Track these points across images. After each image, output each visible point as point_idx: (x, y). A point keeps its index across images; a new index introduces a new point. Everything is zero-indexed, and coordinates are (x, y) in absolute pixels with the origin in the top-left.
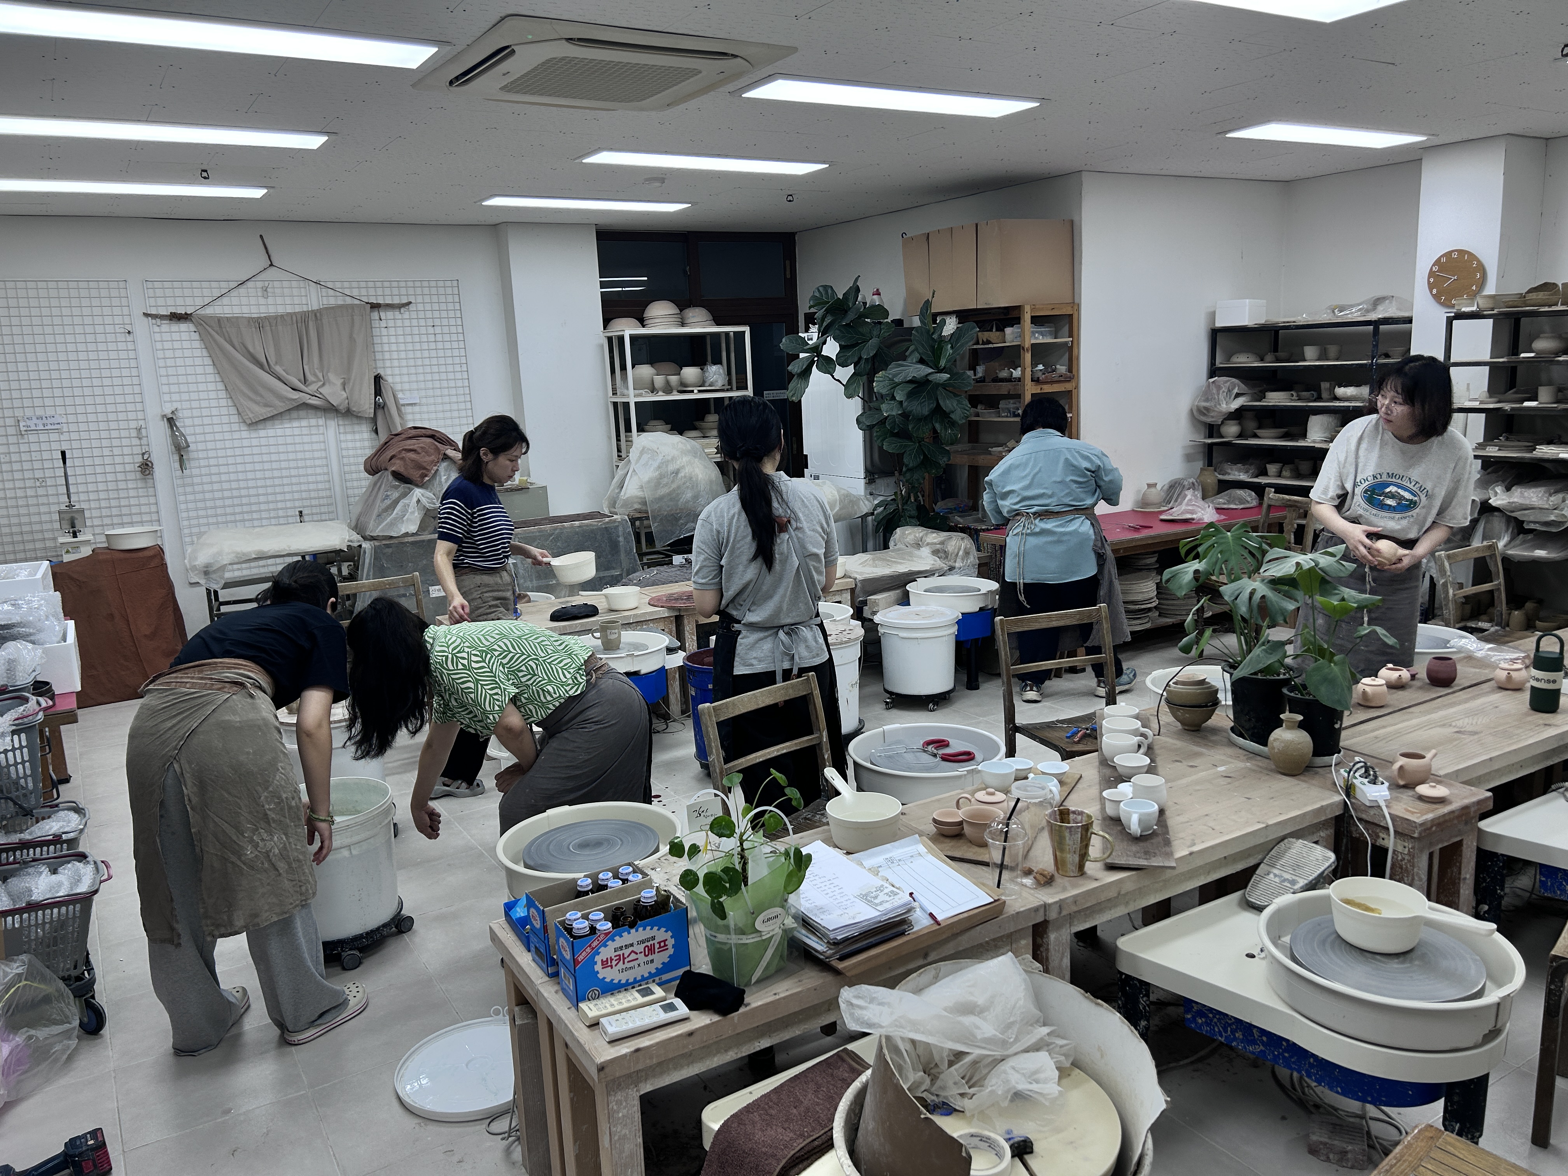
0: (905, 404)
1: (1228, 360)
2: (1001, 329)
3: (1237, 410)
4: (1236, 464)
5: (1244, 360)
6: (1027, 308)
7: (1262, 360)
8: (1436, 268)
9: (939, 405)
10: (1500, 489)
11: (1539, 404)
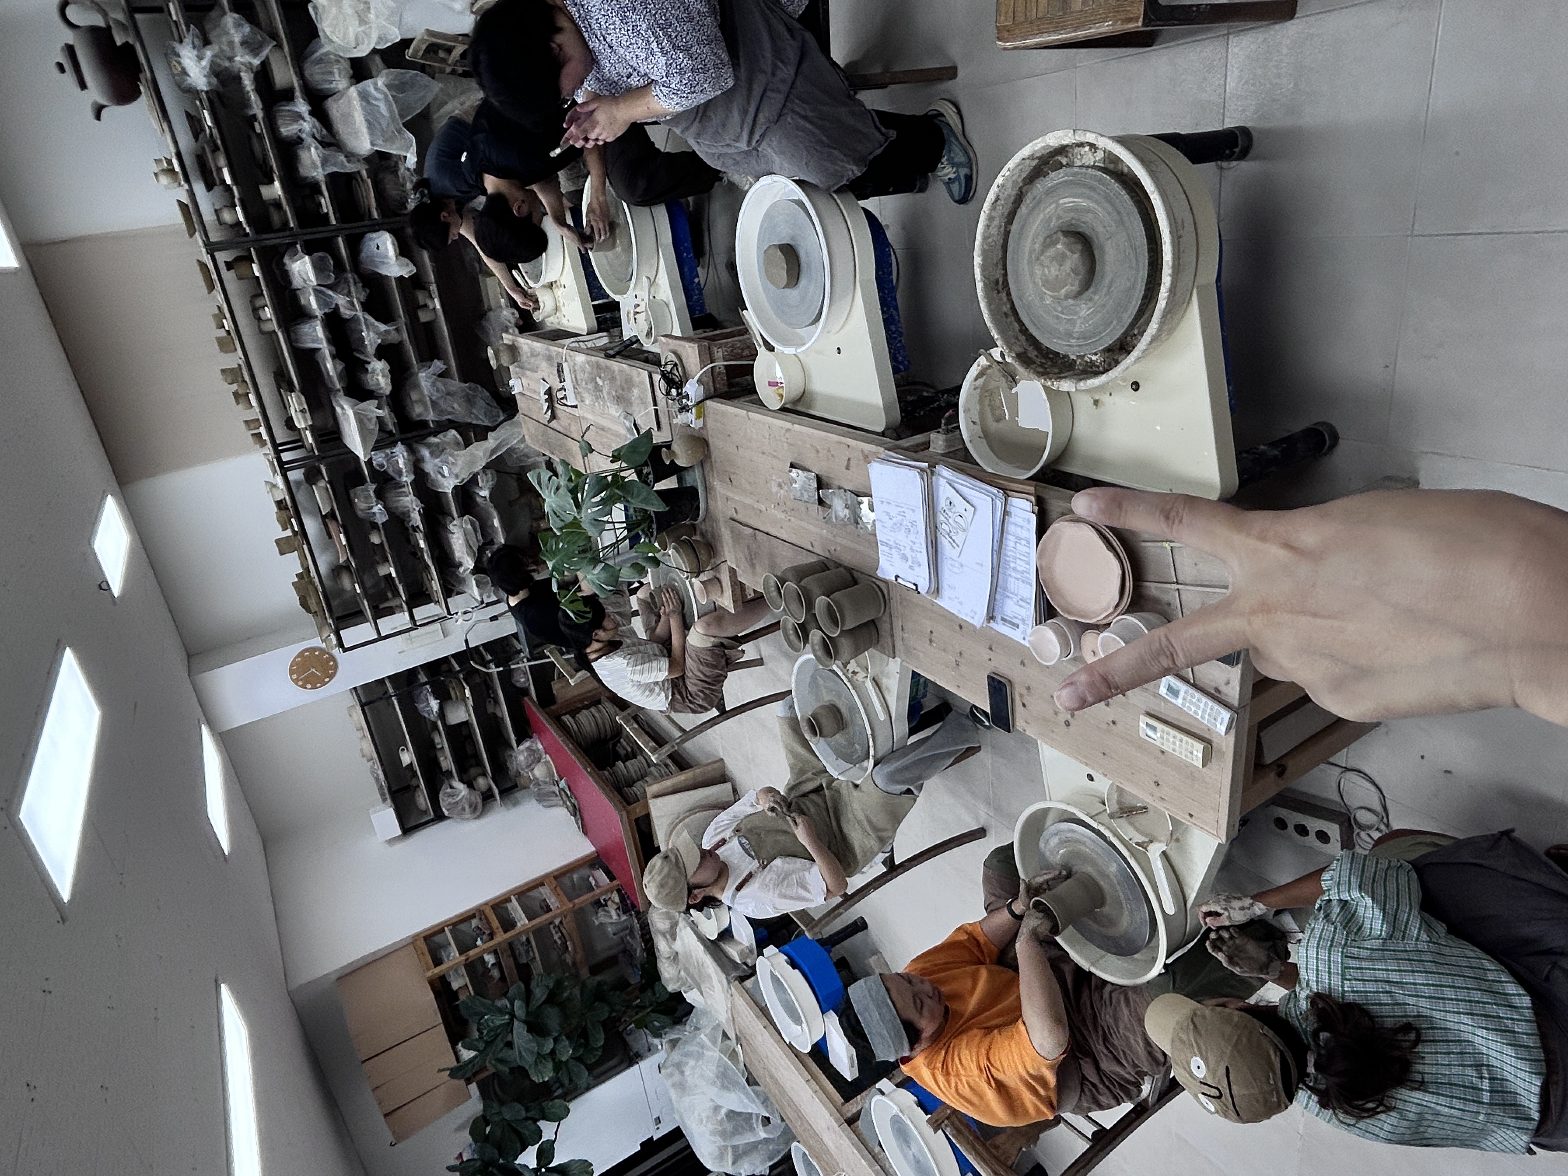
0: (555, 1034)
1: (426, 812)
2: (455, 995)
3: (464, 783)
4: (508, 768)
5: (423, 799)
6: (429, 974)
7: (418, 786)
8: (309, 686)
9: (545, 1002)
10: (461, 570)
11: (392, 571)
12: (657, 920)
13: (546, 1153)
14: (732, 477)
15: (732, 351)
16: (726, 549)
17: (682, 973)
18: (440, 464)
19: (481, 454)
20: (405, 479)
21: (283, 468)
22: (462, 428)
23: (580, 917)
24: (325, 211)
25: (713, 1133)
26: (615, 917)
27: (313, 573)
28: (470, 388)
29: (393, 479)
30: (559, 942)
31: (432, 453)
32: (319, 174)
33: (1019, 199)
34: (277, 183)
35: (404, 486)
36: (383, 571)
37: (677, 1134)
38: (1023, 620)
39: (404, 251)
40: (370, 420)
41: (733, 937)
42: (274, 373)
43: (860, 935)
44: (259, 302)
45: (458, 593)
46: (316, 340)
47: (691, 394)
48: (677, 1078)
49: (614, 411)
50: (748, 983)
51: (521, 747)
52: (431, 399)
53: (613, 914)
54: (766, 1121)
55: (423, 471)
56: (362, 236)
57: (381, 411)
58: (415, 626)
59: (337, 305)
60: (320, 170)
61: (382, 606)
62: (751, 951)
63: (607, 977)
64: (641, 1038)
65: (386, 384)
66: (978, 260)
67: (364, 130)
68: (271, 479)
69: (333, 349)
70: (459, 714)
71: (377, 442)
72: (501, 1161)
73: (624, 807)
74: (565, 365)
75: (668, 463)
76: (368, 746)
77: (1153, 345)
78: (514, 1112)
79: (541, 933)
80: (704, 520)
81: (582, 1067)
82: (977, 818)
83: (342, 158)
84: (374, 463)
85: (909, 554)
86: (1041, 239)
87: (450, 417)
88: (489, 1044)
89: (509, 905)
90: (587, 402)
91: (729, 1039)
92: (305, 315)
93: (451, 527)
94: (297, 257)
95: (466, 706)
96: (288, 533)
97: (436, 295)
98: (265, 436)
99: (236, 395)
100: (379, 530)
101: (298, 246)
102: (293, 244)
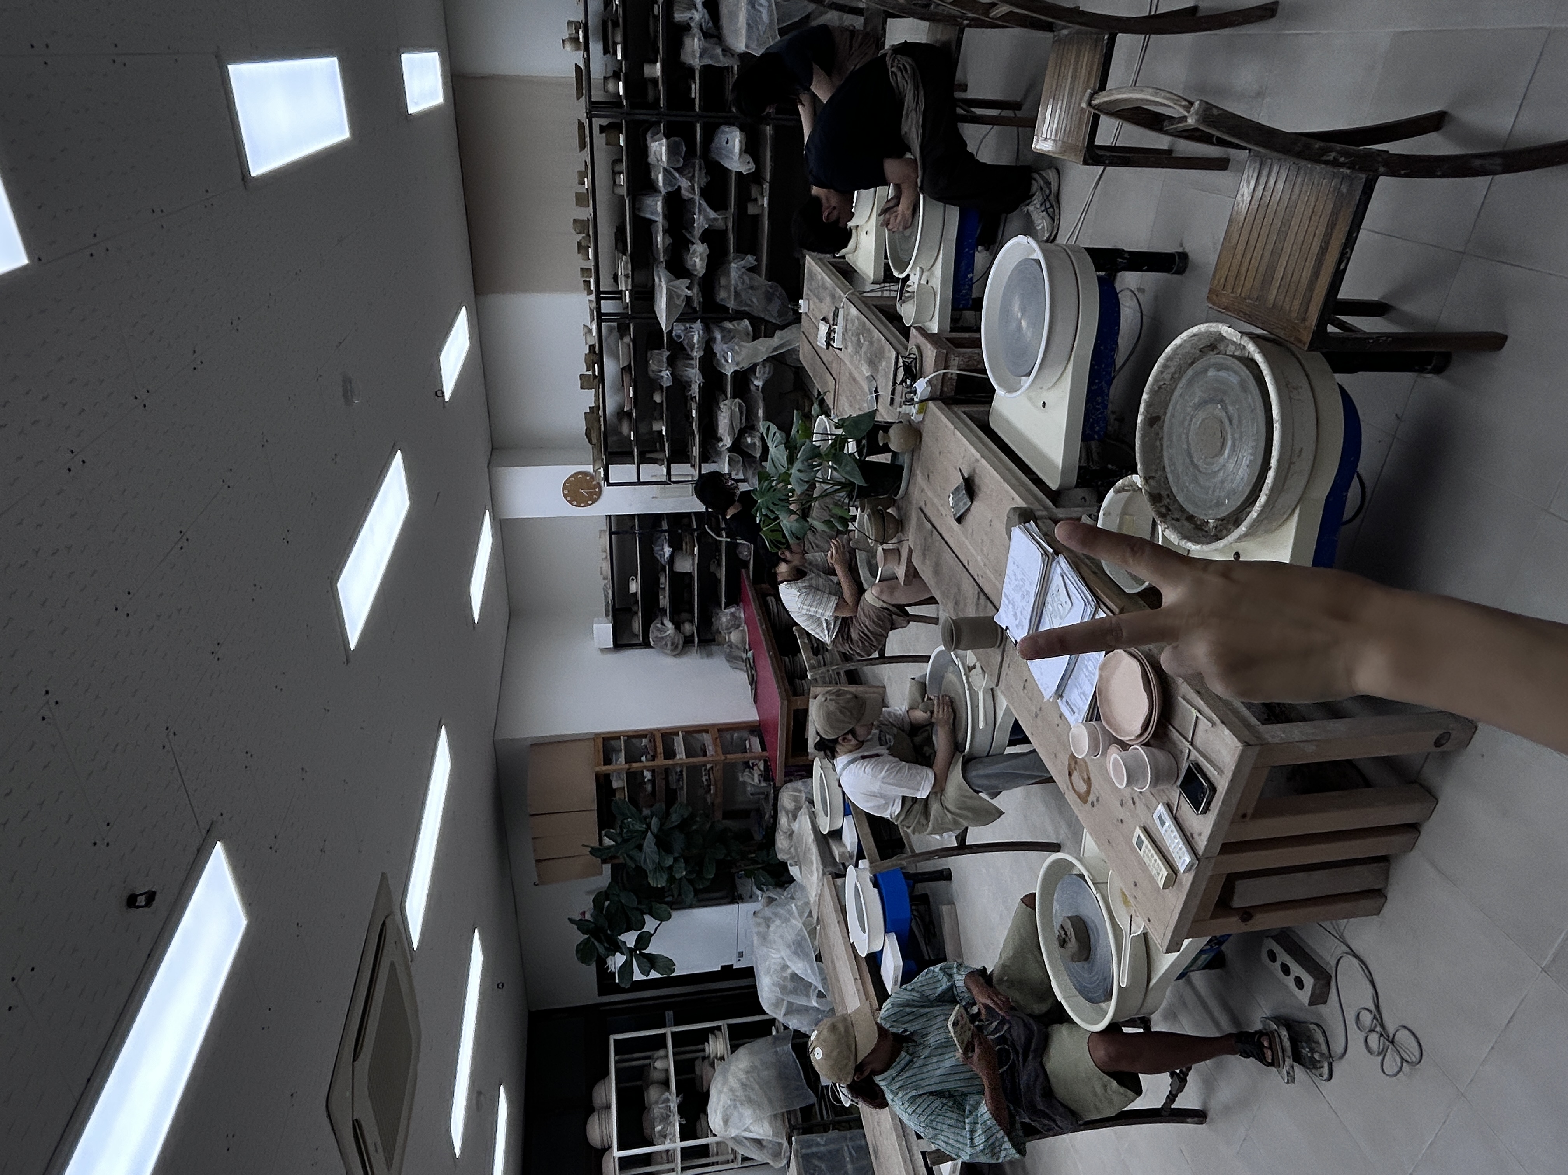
0: (677, 855)
1: (637, 636)
2: (613, 792)
3: (673, 624)
4: (712, 623)
5: (637, 625)
6: (598, 769)
7: (637, 613)
8: (575, 503)
9: (676, 827)
10: (721, 444)
11: (664, 428)
12: (786, 799)
13: (644, 940)
14: (931, 474)
15: (968, 362)
16: (911, 529)
17: (792, 849)
18: (726, 350)
19: (764, 349)
20: (695, 353)
21: (600, 317)
22: (756, 322)
23: (729, 769)
24: (693, 96)
25: (777, 984)
26: (756, 781)
27: (601, 412)
28: (771, 287)
29: (685, 350)
30: (705, 783)
31: (723, 337)
32: (696, 63)
34: (658, 64)
35: (692, 359)
36: (656, 427)
37: (749, 973)
38: (1079, 709)
39: (751, 148)
40: (679, 296)
41: (841, 838)
42: (617, 227)
43: (943, 883)
44: (617, 168)
45: (714, 462)
46: (654, 212)
47: (920, 391)
48: (762, 929)
49: (866, 371)
50: (839, 881)
51: (727, 610)
52: (735, 288)
53: (756, 777)
54: (821, 995)
55: (712, 349)
56: (718, 126)
57: (690, 290)
58: (669, 481)
59: (679, 187)
60: (697, 60)
61: (648, 455)
62: (851, 857)
63: (735, 825)
64: (747, 885)
65: (702, 267)
66: (1145, 396)
67: (744, 32)
68: (589, 325)
69: (666, 224)
70: (686, 565)
71: (682, 314)
72: (609, 932)
73: (787, 695)
74: (841, 311)
75: (881, 444)
76: (606, 566)
78: (629, 900)
79: (694, 770)
80: (902, 498)
81: (691, 888)
83: (719, 51)
84: (674, 333)
85: (1019, 615)
87: (746, 309)
88: (625, 841)
89: (676, 738)
90: (849, 351)
91: (812, 916)
92: (651, 188)
93: (722, 406)
94: (657, 137)
95: (693, 560)
96: (590, 373)
97: (767, 193)
98: (592, 288)
99: (579, 244)
100: (662, 392)
101: (662, 125)
102: (659, 123)
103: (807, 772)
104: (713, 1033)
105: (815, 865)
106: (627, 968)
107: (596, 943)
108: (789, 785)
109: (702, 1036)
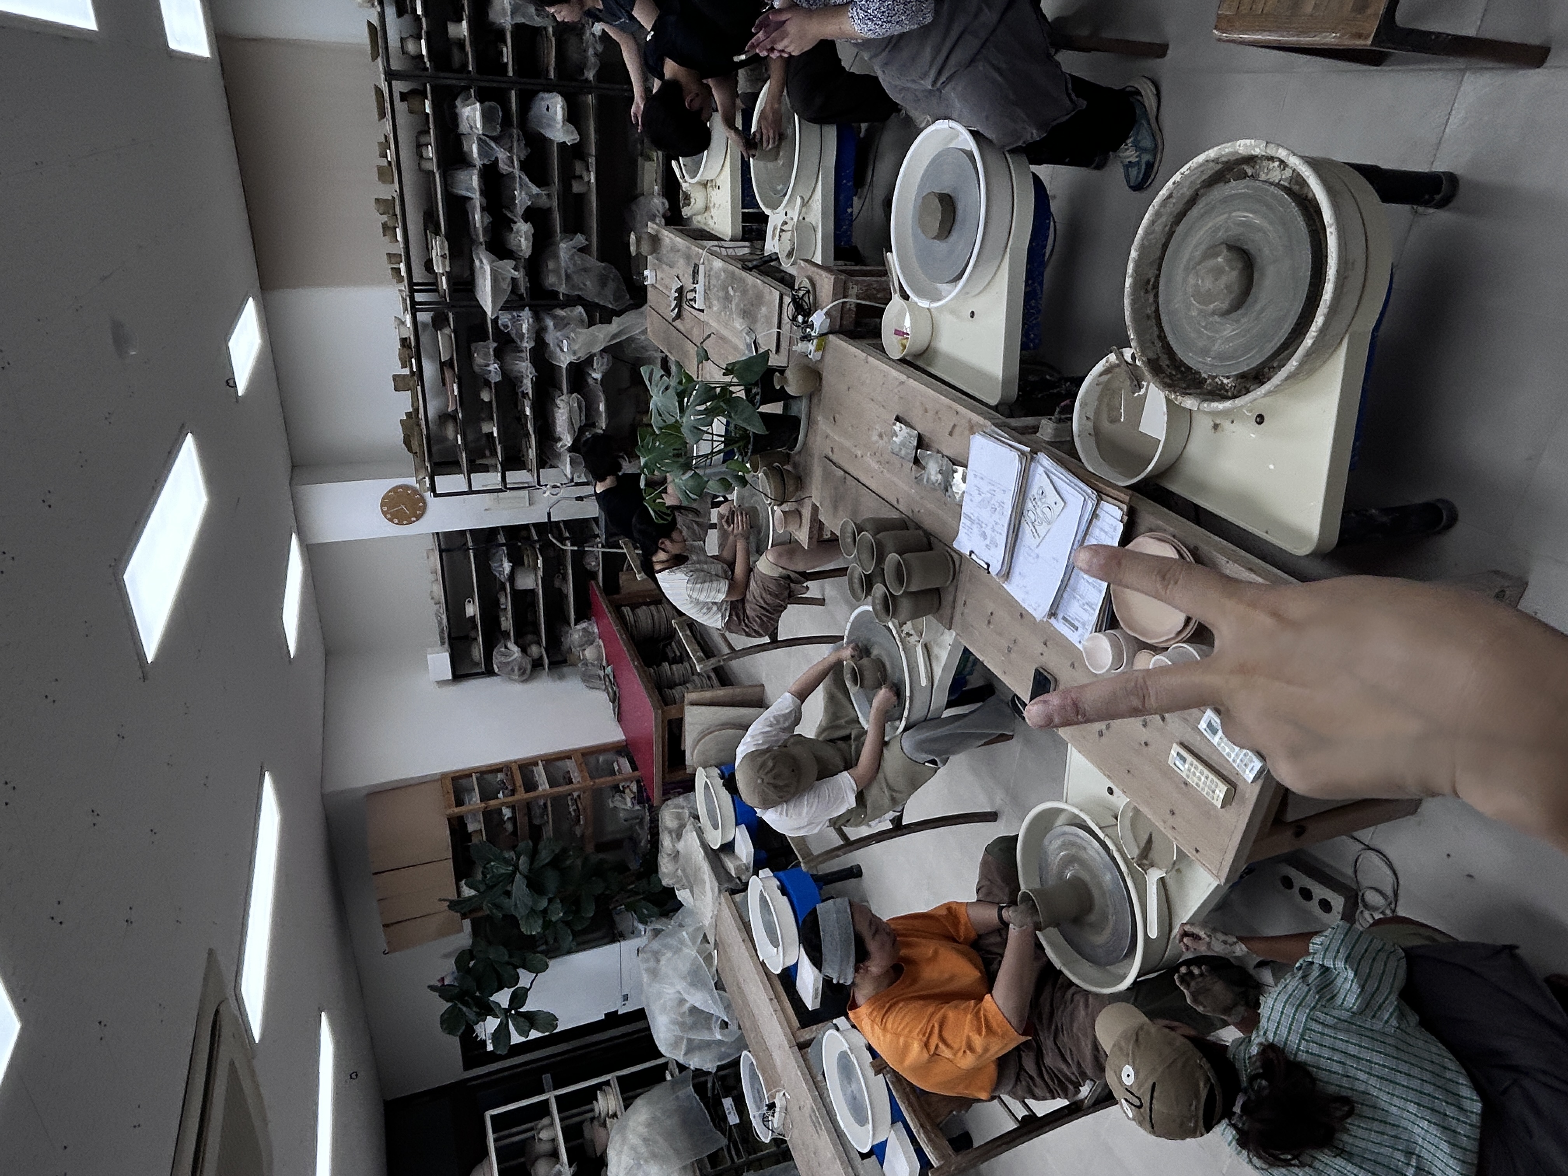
0: (551, 896)
1: (478, 664)
2: (468, 836)
3: (519, 647)
4: (563, 641)
5: (478, 652)
6: (449, 812)
7: (476, 639)
8: (396, 521)
9: (547, 864)
10: (559, 445)
11: (495, 430)
12: (668, 818)
13: (519, 998)
14: (837, 416)
15: (867, 290)
16: (814, 484)
17: (679, 871)
18: (561, 338)
19: (602, 336)
20: (525, 345)
21: (415, 308)
22: (590, 307)
23: (598, 796)
24: (505, 60)
25: (674, 1022)
26: (629, 804)
27: (421, 414)
29: (513, 341)
30: (573, 814)
31: (555, 326)
32: (506, 22)
33: (1192, 201)
34: (464, 23)
35: (522, 351)
36: (486, 428)
37: (640, 1015)
38: (1084, 624)
39: (573, 117)
40: (504, 279)
41: (733, 851)
42: (425, 213)
43: (853, 881)
44: (423, 140)
45: (551, 467)
46: (470, 189)
47: (817, 325)
48: (652, 964)
49: (739, 324)
50: (738, 897)
51: (578, 627)
52: (566, 271)
53: (628, 800)
54: (725, 1025)
55: (544, 340)
56: (535, 93)
57: (516, 273)
58: (505, 488)
59: (497, 158)
60: (509, 18)
61: (479, 462)
62: (747, 869)
63: (609, 857)
64: (628, 920)
65: (527, 247)
66: (1134, 254)
68: (401, 316)
69: (484, 201)
70: (528, 581)
71: (507, 302)
72: (478, 994)
73: (661, 706)
74: (701, 268)
75: (778, 388)
76: (438, 590)
77: (1289, 381)
78: (498, 954)
79: (559, 802)
80: (800, 452)
81: (569, 931)
82: (992, 801)
83: (532, 10)
84: (500, 322)
85: (989, 532)
86: (1203, 247)
87: (580, 293)
88: (490, 888)
89: (535, 769)
90: (715, 309)
91: (708, 943)
92: (464, 162)
93: (558, 402)
94: (469, 102)
95: (536, 575)
96: (407, 371)
97: (593, 168)
98: (403, 273)
99: (385, 226)
100: (491, 388)
101: (472, 91)
102: (468, 88)
103: (688, 786)
104: (601, 1089)
105: (708, 886)
106: (501, 1034)
107: (464, 1009)
108: (669, 802)
109: (590, 1095)
